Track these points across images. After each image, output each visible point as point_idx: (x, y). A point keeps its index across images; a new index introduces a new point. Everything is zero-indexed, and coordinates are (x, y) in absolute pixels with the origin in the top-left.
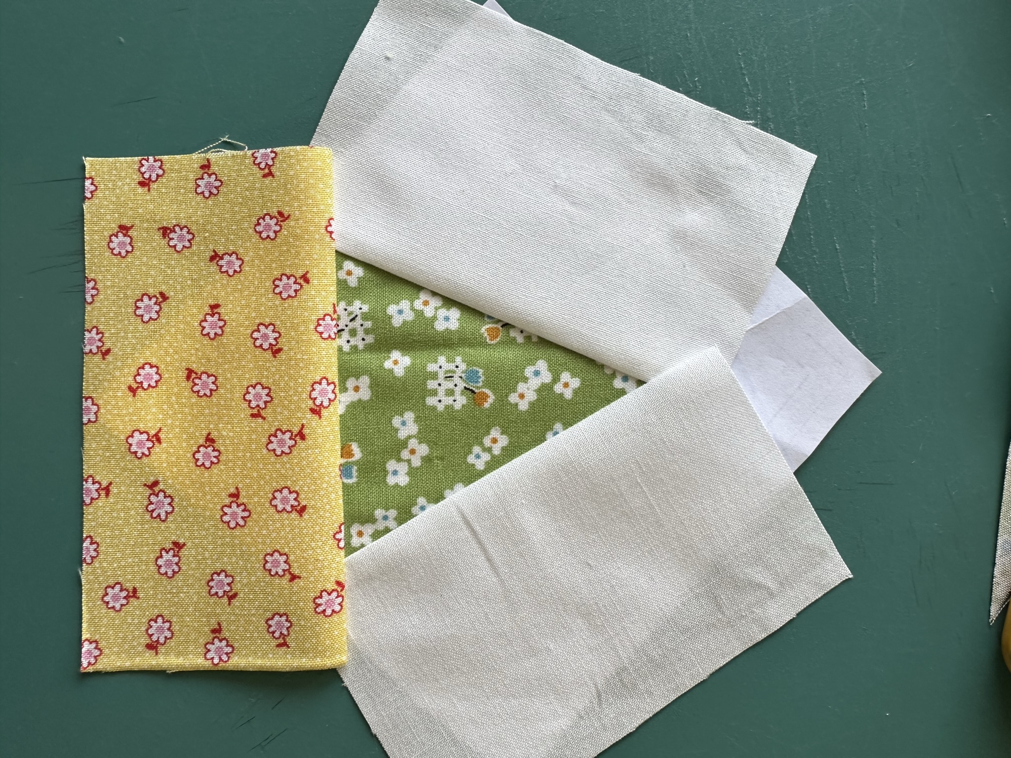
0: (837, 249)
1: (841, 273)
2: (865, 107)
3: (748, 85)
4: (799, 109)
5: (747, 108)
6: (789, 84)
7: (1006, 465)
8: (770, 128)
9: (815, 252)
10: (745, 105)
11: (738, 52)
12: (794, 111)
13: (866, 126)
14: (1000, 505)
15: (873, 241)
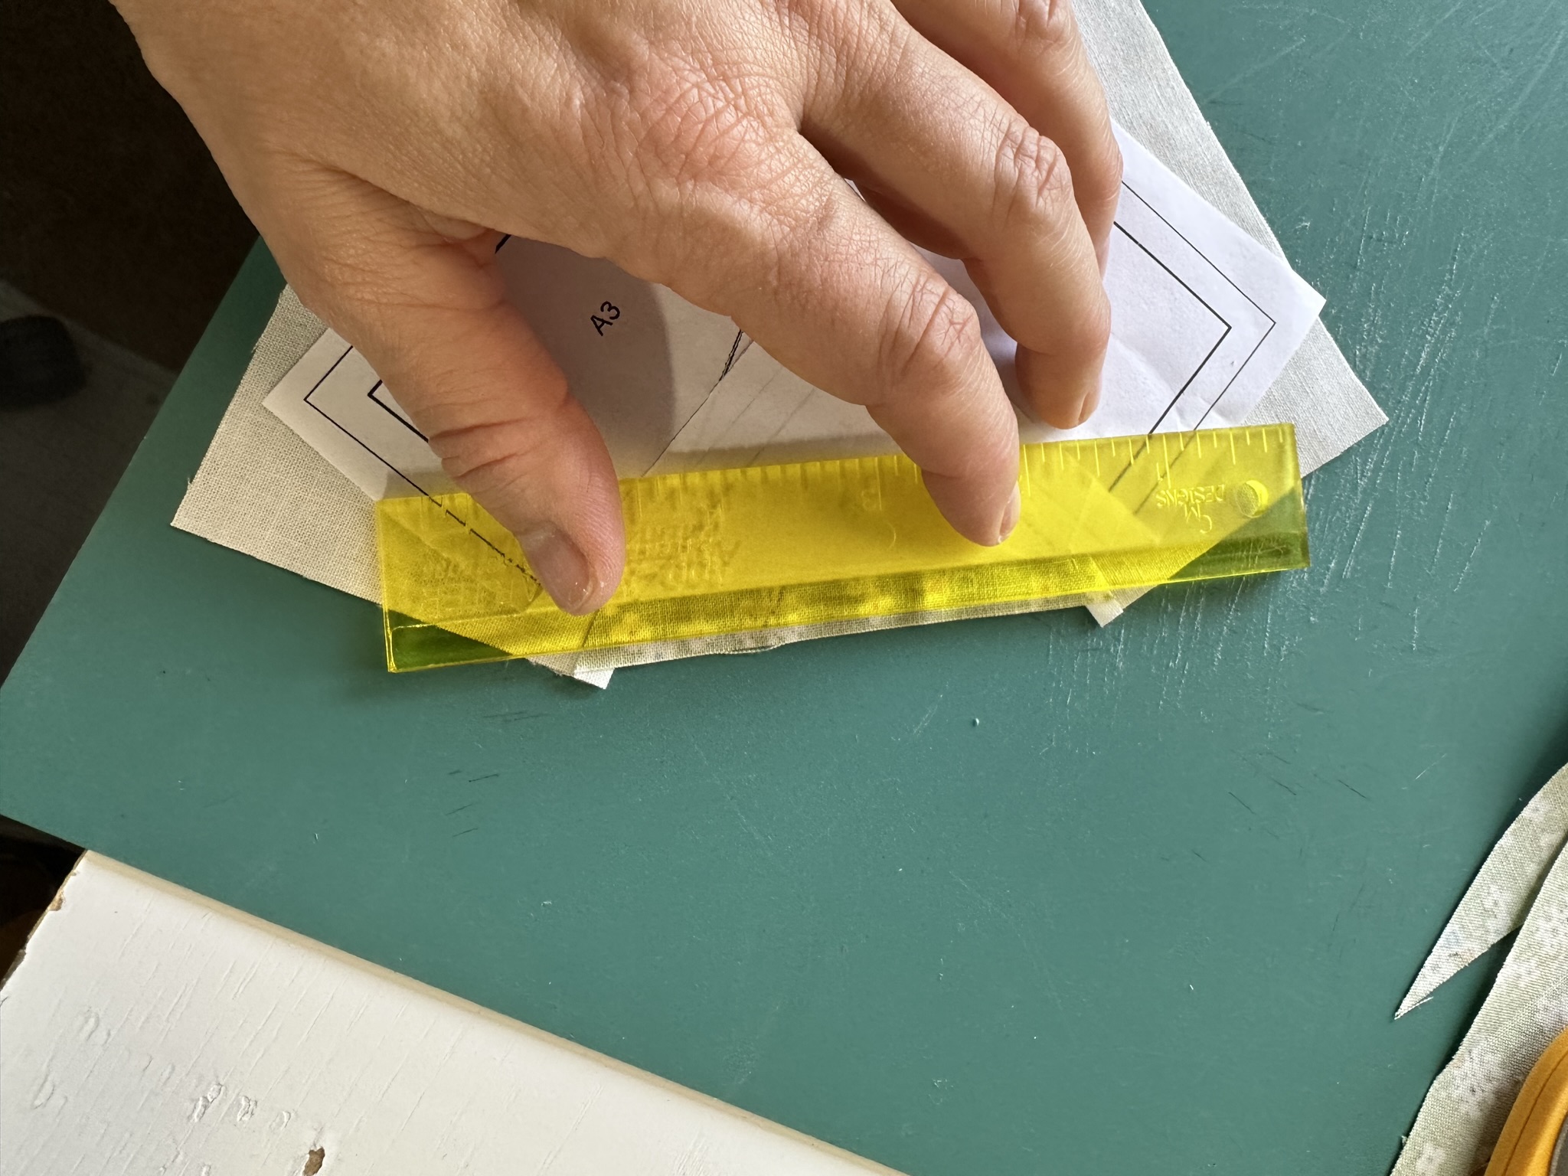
0: (1447, 508)
1: (1439, 536)
2: (1553, 372)
3: (1453, 273)
4: (1489, 334)
5: (1438, 298)
6: (1493, 299)
7: (1494, 847)
8: (1451, 335)
9: (1424, 498)
10: (1439, 293)
11: (1461, 230)
12: (1483, 332)
13: (1543, 393)
14: (1467, 889)
15: (1487, 523)
